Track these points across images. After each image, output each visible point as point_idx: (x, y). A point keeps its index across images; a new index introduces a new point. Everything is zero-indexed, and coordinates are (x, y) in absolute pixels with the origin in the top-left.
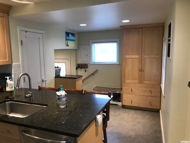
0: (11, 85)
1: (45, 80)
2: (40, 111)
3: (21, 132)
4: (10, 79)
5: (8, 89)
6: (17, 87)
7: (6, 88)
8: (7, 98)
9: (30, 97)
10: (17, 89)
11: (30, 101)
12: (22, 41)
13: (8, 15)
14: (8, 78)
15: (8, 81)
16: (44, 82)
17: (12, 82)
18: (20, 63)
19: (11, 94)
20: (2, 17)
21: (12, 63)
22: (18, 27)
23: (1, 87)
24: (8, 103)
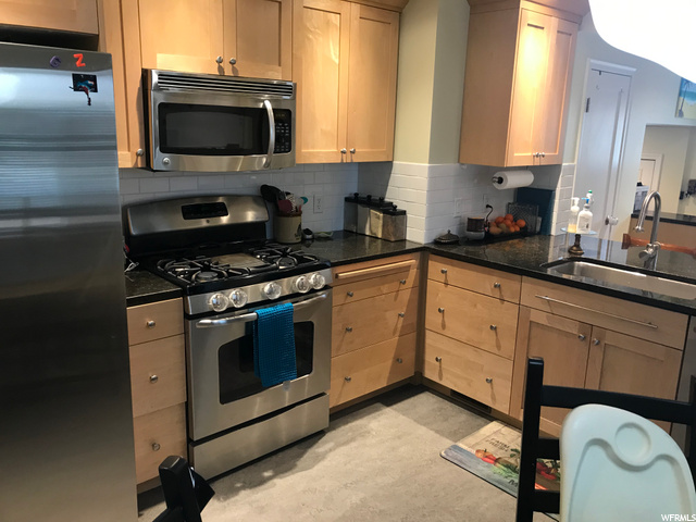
0: (587, 220)
4: (586, 205)
5: (575, 230)
12: (588, 100)
15: (576, 209)
18: (575, 163)
19: (577, 243)
20: (569, 34)
21: (562, 163)
22: (588, 59)
23: (523, 223)
24: (579, 266)
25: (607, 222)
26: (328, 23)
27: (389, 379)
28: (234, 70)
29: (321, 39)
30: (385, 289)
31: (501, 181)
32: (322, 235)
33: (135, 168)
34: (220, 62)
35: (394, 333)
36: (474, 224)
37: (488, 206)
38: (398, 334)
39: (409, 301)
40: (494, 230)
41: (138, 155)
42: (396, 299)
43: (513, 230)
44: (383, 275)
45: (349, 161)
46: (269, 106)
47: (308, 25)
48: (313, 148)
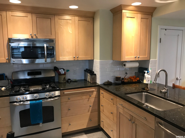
1: (180, 78)
2: (176, 109)
3: (157, 123)
4: (148, 73)
5: (145, 82)
6: (154, 81)
7: (143, 80)
8: (144, 89)
9: (165, 93)
10: (154, 83)
11: (164, 96)
12: (160, 39)
13: (152, 16)
14: (146, 72)
15: (146, 74)
16: (178, 81)
17: (149, 76)
18: (157, 59)
19: (147, 86)
20: (147, 19)
21: (150, 59)
22: (159, 26)
23: (138, 79)
24: (144, 94)
25: (177, 79)
26: (67, 23)
27: (87, 125)
28: (36, 37)
29: (65, 27)
30: (84, 97)
31: (125, 65)
32: (73, 80)
33: (6, 63)
34: (31, 35)
35: (88, 111)
36: (117, 79)
37: (126, 73)
38: (90, 112)
39: (94, 102)
40: (126, 81)
41: (7, 59)
42: (88, 101)
43: (134, 81)
44: (83, 93)
45: (77, 60)
46: (45, 46)
47: (61, 23)
48: (64, 56)
